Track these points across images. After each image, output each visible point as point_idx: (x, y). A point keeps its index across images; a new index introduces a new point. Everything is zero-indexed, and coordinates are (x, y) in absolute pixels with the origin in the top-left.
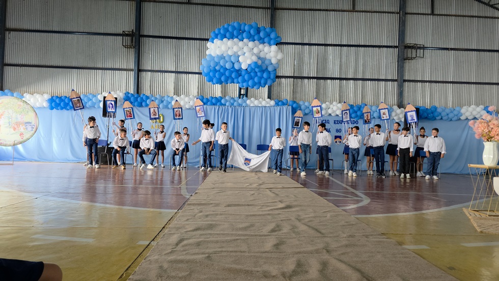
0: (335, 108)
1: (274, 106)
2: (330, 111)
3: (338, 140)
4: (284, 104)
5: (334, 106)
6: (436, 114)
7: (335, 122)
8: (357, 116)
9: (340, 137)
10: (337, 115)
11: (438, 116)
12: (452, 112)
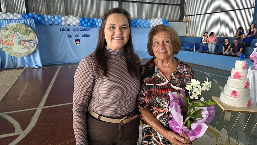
0: (71, 20)
2: (68, 23)
3: (78, 42)
5: (71, 18)
6: (136, 24)
7: (74, 30)
8: (88, 26)
9: (79, 40)
10: (75, 25)
11: (138, 25)
12: (145, 22)
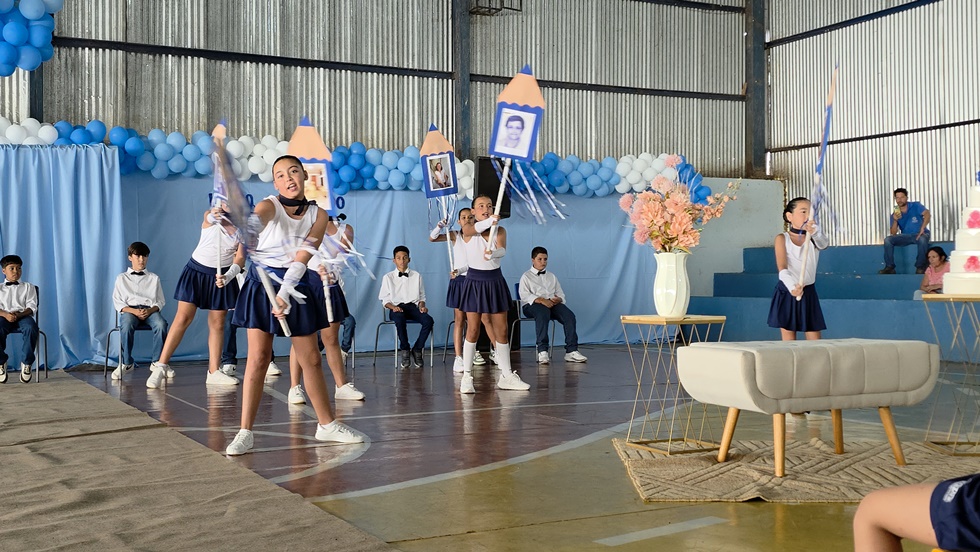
0: (268, 157)
1: (53, 146)
4: (89, 139)
6: (555, 179)
11: (560, 185)
12: (595, 172)
